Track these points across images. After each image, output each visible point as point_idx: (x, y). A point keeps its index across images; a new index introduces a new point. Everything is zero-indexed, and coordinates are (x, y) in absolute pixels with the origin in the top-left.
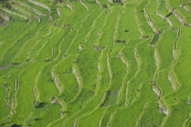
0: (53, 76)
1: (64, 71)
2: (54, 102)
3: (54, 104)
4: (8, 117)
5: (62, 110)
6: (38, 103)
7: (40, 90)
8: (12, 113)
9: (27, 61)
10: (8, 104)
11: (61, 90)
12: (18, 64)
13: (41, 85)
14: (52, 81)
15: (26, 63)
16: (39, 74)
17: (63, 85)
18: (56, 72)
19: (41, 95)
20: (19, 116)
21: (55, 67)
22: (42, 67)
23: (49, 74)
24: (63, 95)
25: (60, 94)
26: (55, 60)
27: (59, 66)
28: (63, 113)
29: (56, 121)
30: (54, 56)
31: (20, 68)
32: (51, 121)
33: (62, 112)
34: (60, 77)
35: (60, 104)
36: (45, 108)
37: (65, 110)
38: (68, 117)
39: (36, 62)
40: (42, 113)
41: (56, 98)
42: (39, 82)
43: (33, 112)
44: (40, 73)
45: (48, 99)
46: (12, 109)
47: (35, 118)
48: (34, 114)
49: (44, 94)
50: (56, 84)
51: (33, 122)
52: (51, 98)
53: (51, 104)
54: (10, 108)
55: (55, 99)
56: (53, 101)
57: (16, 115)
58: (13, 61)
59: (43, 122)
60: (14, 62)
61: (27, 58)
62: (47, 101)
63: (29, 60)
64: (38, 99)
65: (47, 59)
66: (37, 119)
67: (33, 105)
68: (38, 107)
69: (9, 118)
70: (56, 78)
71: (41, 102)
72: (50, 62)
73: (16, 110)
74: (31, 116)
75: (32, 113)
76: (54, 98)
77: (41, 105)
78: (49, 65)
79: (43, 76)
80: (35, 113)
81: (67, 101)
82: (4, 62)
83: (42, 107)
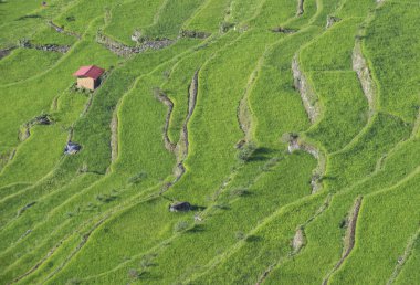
0: (296, 75)
1: (330, 62)
2: (297, 147)
3: (296, 153)
4: (167, 180)
5: (316, 171)
6: (250, 148)
7: (258, 112)
8: (178, 172)
9: (226, 28)
10: (167, 146)
11: (317, 115)
12: (202, 36)
13: (261, 97)
14: (292, 87)
15: (223, 35)
16: (258, 68)
17: (323, 102)
18: (305, 62)
19: (259, 127)
20: (196, 180)
21: (304, 50)
22: (268, 48)
23: (286, 68)
24: (321, 130)
25: (314, 126)
26: (303, 29)
27: (314, 47)
28: (320, 181)
29: (297, 202)
30: (304, 19)
31: (206, 46)
32: (285, 201)
33: (317, 176)
34: (315, 79)
35: (312, 155)
36: (269, 162)
37: (325, 174)
38: (333, 192)
39: (250, 34)
40: (260, 178)
41: (303, 138)
42: (255, 90)
43: (236, 173)
44: (260, 63)
45: (280, 139)
46: (179, 160)
47: (240, 188)
48: (238, 177)
49: (269, 125)
50: (305, 98)
51: (234, 201)
52: (286, 135)
53: (288, 153)
54: (174, 157)
55: (299, 141)
56: (292, 144)
57: (189, 176)
58: (186, 25)
59: (262, 201)
60: (191, 30)
61: (226, 19)
62: (275, 143)
63: (232, 26)
64: (251, 136)
65: (282, 25)
66: (245, 194)
67: (238, 152)
68: (249, 160)
69: (170, 184)
70: (306, 82)
71: (258, 145)
72: (290, 35)
73: (190, 163)
74: (230, 182)
75: (232, 176)
76: (296, 137)
77: (258, 155)
78: (285, 44)
79: (269, 74)
80: (241, 174)
81: (333, 147)
82: (161, 28)
83: (262, 159)
